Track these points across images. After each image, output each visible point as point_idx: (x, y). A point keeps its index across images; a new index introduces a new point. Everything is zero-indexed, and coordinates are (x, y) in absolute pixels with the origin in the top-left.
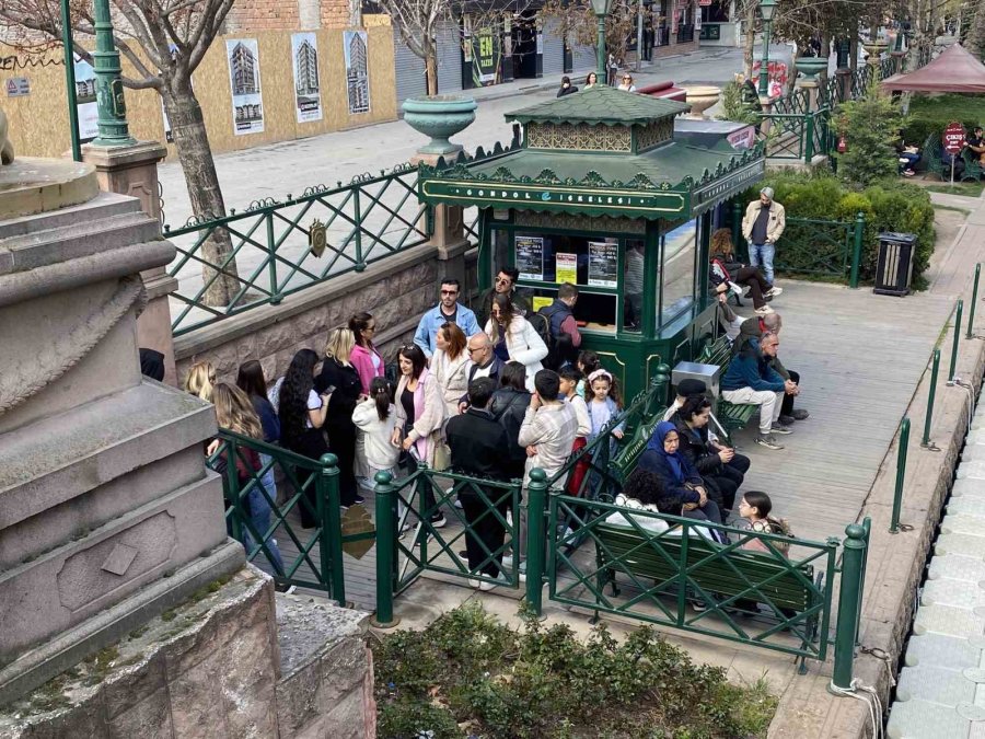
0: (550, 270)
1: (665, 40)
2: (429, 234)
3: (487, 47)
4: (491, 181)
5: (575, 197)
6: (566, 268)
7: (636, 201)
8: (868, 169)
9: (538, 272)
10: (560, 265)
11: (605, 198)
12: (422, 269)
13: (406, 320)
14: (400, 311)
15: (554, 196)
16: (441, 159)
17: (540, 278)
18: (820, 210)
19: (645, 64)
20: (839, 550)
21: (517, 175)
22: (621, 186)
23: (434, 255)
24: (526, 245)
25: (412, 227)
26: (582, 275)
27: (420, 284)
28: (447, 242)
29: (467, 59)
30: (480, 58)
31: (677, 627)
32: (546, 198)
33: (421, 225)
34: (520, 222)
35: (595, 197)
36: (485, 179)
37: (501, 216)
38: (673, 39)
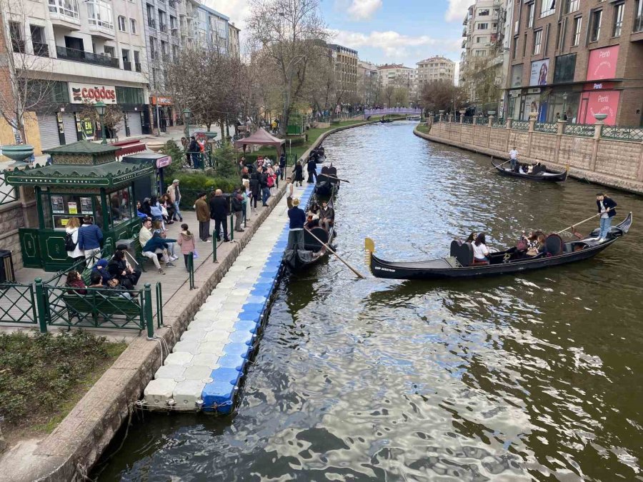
0: (67, 209)
1: (171, 124)
2: (17, 198)
3: (88, 126)
4: (35, 176)
5: (69, 181)
6: (73, 208)
7: (92, 182)
8: (226, 172)
9: (62, 210)
10: (70, 207)
11: (80, 181)
12: (14, 212)
13: (7, 232)
14: (4, 228)
15: (61, 181)
16: (16, 168)
17: (63, 212)
18: (199, 186)
19: (162, 133)
20: (144, 292)
21: (45, 173)
22: (86, 176)
23: (20, 206)
24: (56, 200)
25: (7, 195)
26: (79, 211)
27: (14, 217)
28: (26, 201)
29: (79, 131)
30: (85, 130)
31: (96, 327)
32: (58, 182)
33: (12, 194)
34: (51, 191)
35: (77, 181)
36: (32, 175)
37: (44, 189)
38: (175, 124)
